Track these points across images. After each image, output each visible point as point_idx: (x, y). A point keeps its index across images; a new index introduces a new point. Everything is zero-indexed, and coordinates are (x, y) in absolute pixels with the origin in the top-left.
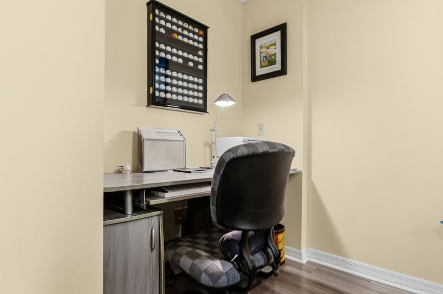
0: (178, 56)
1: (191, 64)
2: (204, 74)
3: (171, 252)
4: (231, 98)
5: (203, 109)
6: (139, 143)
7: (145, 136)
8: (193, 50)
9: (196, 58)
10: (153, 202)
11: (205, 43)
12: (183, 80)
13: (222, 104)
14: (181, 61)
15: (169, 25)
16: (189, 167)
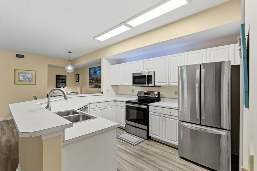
2: (66, 82)
9: (64, 80)
11: (66, 78)
12: (62, 84)
14: (61, 81)
15: (59, 77)
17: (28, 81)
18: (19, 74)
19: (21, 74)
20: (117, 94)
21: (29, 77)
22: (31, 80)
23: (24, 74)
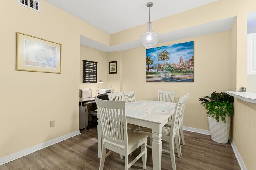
0: (90, 71)
1: (93, 72)
2: (96, 74)
3: (89, 112)
4: (102, 81)
5: (96, 82)
6: (81, 92)
7: (82, 90)
8: (93, 68)
9: (94, 70)
10: (86, 104)
11: (96, 66)
12: (91, 76)
13: (100, 83)
14: (90, 72)
15: (88, 64)
16: (93, 96)
17: (45, 65)
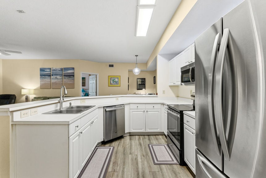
2: (145, 85)
17: (115, 84)
18: (111, 80)
19: (112, 79)
20: (178, 97)
21: (116, 81)
22: (117, 83)
23: (113, 79)
